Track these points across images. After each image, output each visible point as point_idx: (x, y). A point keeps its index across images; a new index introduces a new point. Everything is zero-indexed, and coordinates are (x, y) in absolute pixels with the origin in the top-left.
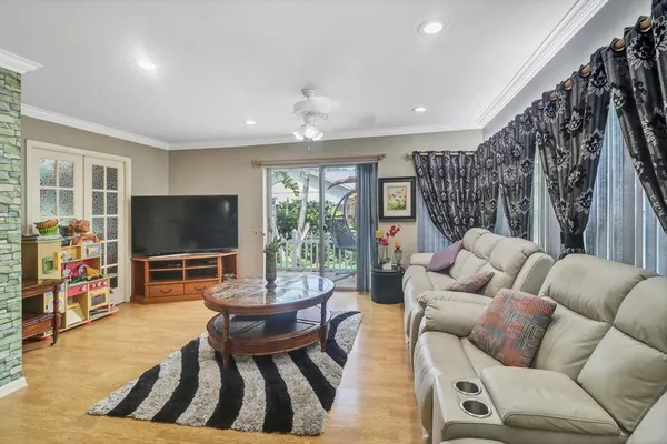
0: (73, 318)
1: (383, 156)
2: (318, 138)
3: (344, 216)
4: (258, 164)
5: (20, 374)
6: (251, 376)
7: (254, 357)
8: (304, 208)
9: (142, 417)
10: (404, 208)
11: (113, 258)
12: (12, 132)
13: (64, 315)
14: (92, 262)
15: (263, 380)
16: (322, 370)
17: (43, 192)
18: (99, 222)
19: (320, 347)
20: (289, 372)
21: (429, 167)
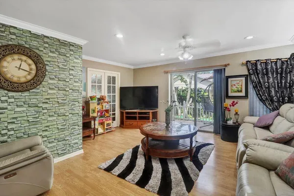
0: (100, 130)
1: (228, 65)
2: (190, 58)
3: (208, 95)
4: (166, 72)
5: (82, 148)
6: (157, 166)
7: (159, 158)
8: (189, 91)
9: (114, 174)
10: (241, 91)
11: (114, 110)
12: (79, 66)
13: (97, 129)
14: (107, 111)
15: (161, 169)
16: (189, 171)
17: (92, 86)
18: (109, 96)
19: (189, 159)
20: (173, 168)
21: (256, 69)
